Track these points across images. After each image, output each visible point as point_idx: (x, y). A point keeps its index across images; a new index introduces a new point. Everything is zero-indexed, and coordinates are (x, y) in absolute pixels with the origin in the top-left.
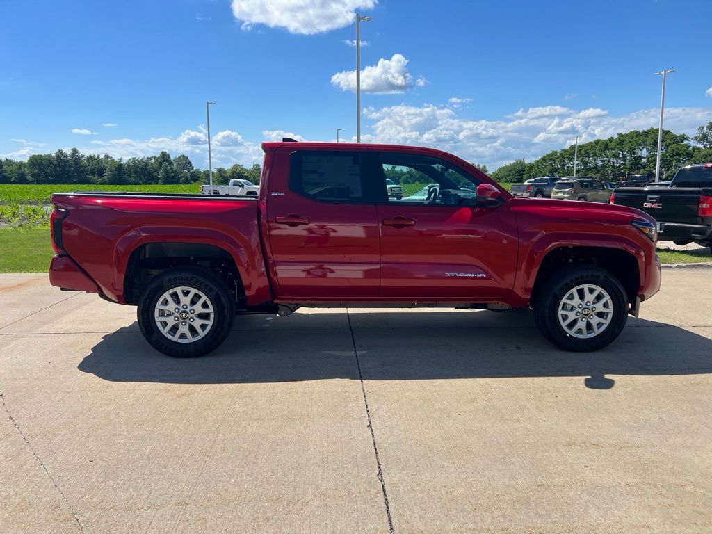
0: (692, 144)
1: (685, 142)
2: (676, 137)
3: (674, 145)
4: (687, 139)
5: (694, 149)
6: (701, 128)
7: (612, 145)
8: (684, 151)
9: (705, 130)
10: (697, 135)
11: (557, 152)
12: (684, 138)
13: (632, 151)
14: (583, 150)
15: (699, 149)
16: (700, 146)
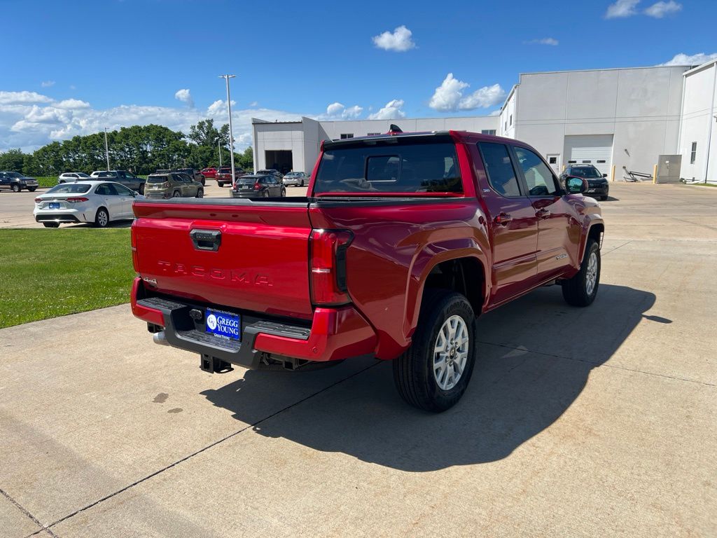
0: (189, 141)
1: (182, 139)
2: (174, 134)
3: (174, 142)
4: (183, 136)
5: (191, 145)
6: (193, 127)
7: (117, 139)
8: (184, 147)
9: (197, 130)
10: (191, 133)
11: (59, 143)
12: (180, 135)
13: (138, 145)
14: (89, 142)
15: (194, 145)
16: (194, 142)
